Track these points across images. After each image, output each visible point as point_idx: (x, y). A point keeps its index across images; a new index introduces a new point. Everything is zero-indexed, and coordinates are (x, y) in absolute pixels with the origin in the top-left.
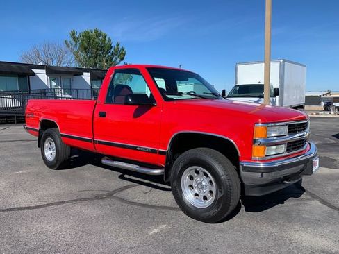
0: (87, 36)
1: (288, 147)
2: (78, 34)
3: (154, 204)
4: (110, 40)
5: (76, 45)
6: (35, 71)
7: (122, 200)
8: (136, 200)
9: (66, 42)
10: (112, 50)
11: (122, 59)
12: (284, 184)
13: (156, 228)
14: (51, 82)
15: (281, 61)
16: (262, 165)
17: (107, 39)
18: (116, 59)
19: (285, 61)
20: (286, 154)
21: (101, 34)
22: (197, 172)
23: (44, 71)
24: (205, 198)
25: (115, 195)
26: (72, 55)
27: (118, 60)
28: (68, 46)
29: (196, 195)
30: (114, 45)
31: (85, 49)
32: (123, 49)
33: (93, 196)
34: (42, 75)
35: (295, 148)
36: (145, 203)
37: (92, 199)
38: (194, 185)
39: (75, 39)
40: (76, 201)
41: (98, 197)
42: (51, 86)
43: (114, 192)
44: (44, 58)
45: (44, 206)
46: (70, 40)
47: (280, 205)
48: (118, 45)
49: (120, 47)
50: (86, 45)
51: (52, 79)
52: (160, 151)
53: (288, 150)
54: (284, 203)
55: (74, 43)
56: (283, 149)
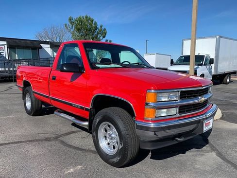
0: (80, 20)
1: (180, 110)
2: (74, 19)
3: (83, 148)
4: (96, 23)
5: (72, 27)
6: (42, 45)
7: (63, 142)
8: (73, 144)
9: (66, 25)
10: (98, 30)
11: (104, 37)
12: (177, 140)
13: (73, 168)
14: (53, 54)
15: (218, 37)
16: (152, 125)
17: (94, 22)
18: (100, 36)
19: (220, 37)
20: (178, 115)
21: (90, 18)
22: (109, 126)
23: (49, 46)
24: (114, 148)
25: (60, 138)
26: (69, 34)
27: (101, 37)
28: (67, 28)
29: (109, 144)
30: (99, 26)
31: (79, 30)
32: (105, 30)
33: (45, 138)
34: (47, 48)
35: (191, 110)
36: (78, 146)
37: (42, 140)
38: (107, 136)
39: (72, 23)
40: (29, 141)
41: (47, 140)
42: (53, 55)
43: (61, 136)
44: (50, 36)
45: (6, 144)
46: (68, 23)
47: (181, 154)
48: (101, 27)
49: (103, 28)
50: (79, 27)
51: (54, 51)
52: (86, 108)
53: (180, 112)
54: (185, 153)
55: (71, 26)
56: (174, 111)
